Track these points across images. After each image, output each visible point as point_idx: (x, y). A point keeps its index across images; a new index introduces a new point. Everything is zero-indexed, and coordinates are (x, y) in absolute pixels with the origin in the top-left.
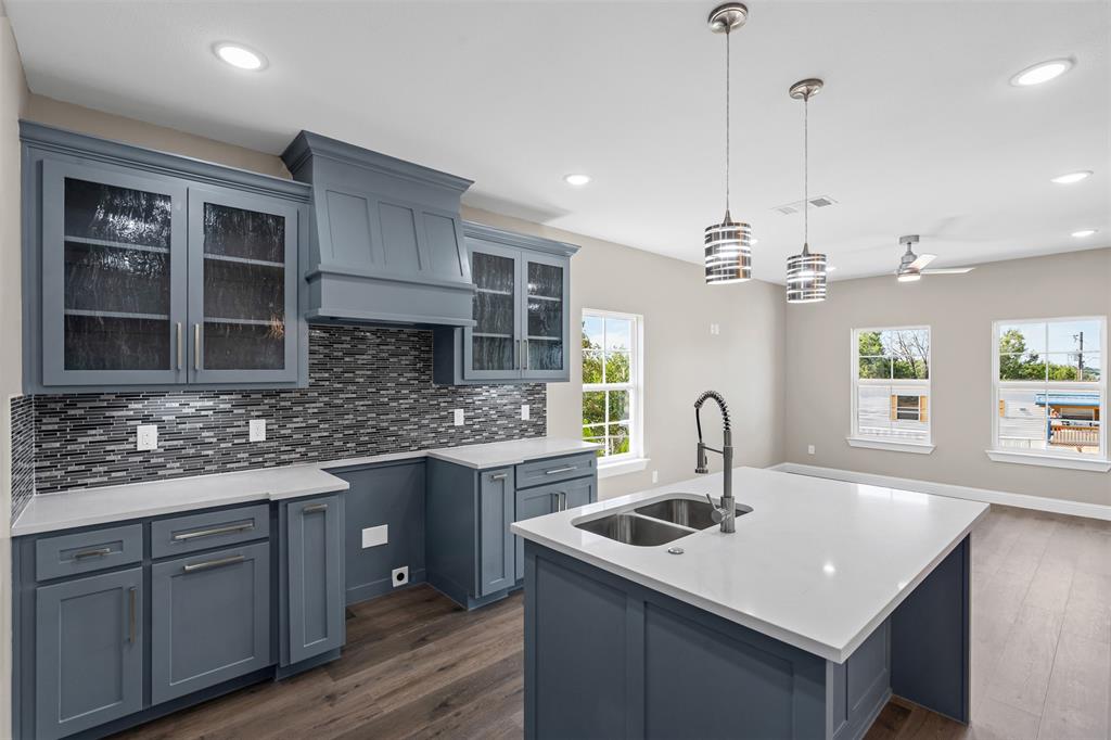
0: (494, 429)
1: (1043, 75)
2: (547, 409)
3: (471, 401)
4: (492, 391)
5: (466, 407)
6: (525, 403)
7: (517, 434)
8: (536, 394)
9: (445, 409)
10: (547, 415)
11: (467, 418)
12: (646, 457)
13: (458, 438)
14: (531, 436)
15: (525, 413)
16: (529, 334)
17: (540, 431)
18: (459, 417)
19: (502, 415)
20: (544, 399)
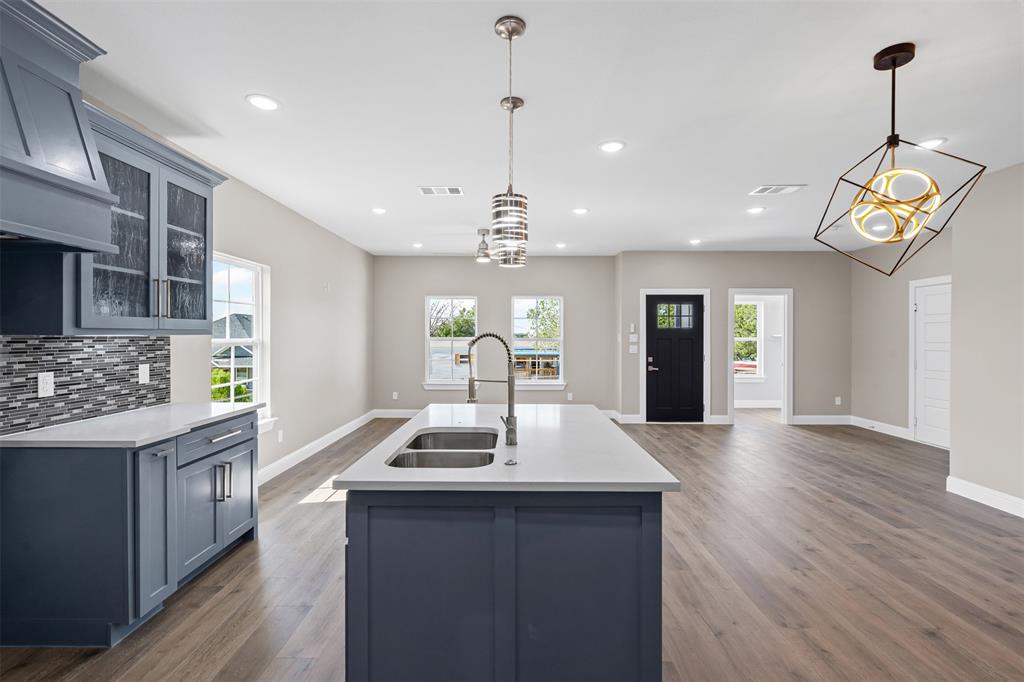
0: (100, 398)
1: (612, 148)
2: (171, 369)
3: (66, 360)
4: (97, 346)
5: (57, 370)
6: (143, 362)
7: (133, 402)
8: (156, 350)
9: (20, 373)
10: (171, 376)
11: (58, 386)
12: (272, 416)
13: (45, 414)
14: (151, 404)
15: (144, 374)
16: (169, 274)
17: (162, 396)
18: (47, 384)
19: (112, 378)
20: (167, 357)
